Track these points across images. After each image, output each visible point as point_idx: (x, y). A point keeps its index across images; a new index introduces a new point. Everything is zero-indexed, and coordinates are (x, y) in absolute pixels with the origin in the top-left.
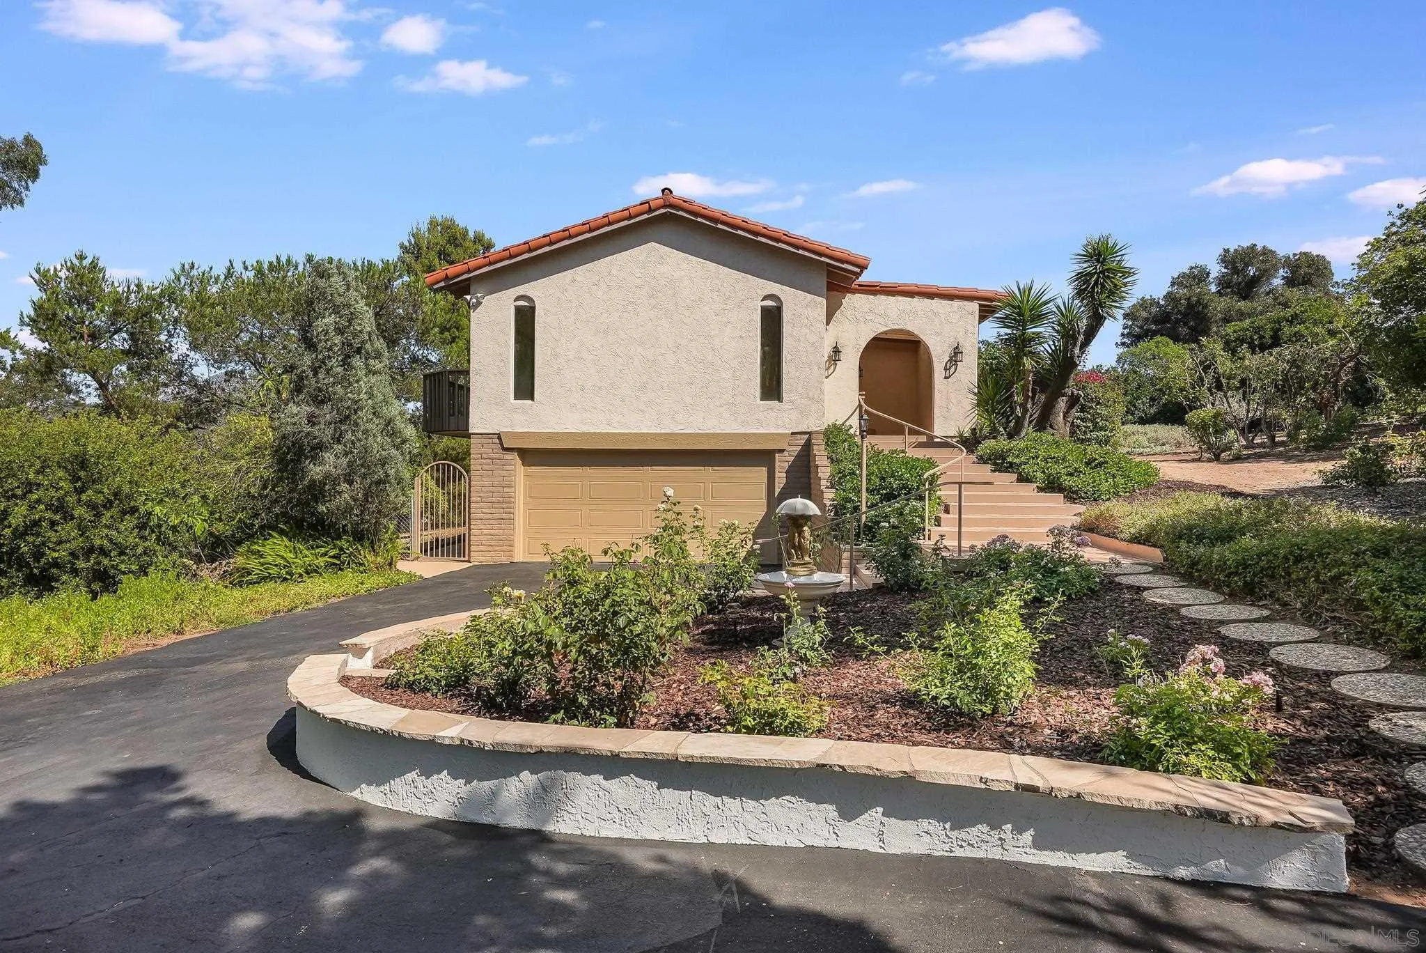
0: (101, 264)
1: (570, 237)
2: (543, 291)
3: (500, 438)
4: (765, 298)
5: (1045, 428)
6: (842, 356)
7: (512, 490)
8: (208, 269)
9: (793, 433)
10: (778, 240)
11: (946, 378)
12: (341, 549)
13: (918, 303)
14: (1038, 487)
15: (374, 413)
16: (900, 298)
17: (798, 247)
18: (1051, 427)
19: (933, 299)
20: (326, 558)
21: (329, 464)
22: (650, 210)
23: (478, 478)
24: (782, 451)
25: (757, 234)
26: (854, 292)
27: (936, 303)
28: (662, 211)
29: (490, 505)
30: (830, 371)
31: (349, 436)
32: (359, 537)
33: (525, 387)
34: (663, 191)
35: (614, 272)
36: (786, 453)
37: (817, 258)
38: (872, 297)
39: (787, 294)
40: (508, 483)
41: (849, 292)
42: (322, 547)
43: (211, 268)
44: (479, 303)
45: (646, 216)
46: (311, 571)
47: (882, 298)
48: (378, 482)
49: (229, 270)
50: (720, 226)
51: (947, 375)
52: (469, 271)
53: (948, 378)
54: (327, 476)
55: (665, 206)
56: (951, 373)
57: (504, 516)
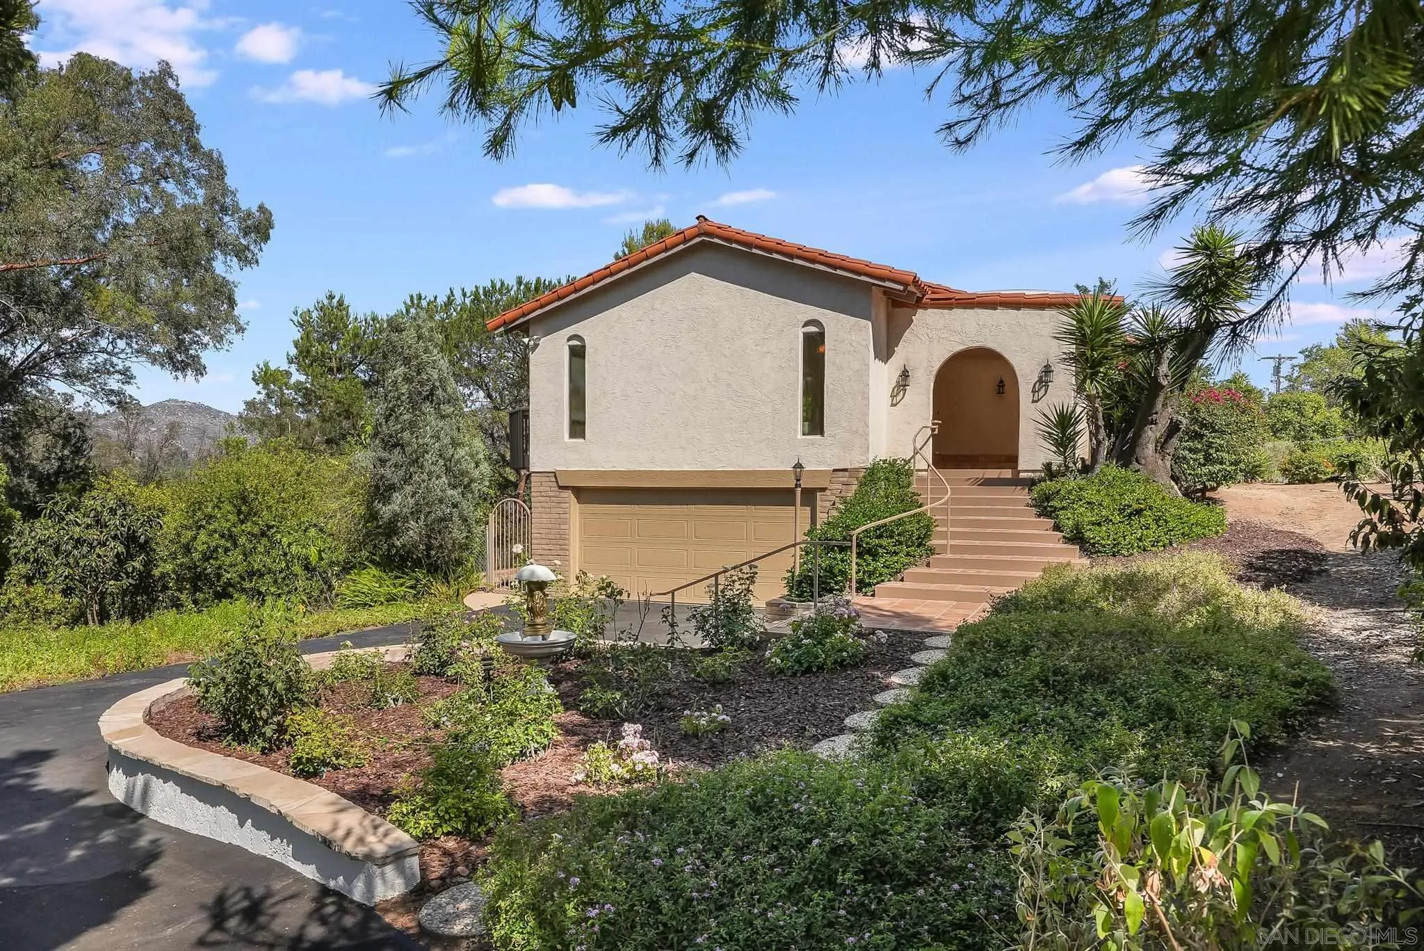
0: (346, 303)
1: (611, 275)
2: (591, 329)
3: (555, 476)
4: (807, 324)
5: (1131, 463)
6: (911, 381)
7: (567, 527)
8: (433, 299)
9: (834, 470)
10: (813, 261)
11: (1034, 401)
12: (417, 580)
13: (1001, 315)
14: (1064, 537)
15: (441, 455)
16: (980, 311)
17: (835, 267)
18: (1137, 461)
19: (1019, 309)
20: (403, 588)
21: (397, 503)
22: (685, 241)
23: (539, 515)
24: (823, 490)
25: (791, 256)
26: (925, 307)
27: (1024, 314)
28: (698, 240)
29: (548, 541)
30: (899, 398)
31: (416, 478)
32: (433, 569)
33: (577, 428)
34: (698, 218)
35: (657, 306)
36: (828, 492)
37: (855, 277)
38: (947, 311)
39: (829, 318)
40: (563, 520)
41: (921, 308)
42: (400, 577)
43: (436, 298)
44: (536, 346)
45: (682, 247)
46: (391, 599)
47: (957, 312)
48: (442, 520)
49: (449, 298)
50: (754, 251)
51: (1036, 399)
52: (524, 315)
53: (1037, 401)
54: (396, 515)
55: (699, 235)
56: (1041, 395)
57: (560, 553)
